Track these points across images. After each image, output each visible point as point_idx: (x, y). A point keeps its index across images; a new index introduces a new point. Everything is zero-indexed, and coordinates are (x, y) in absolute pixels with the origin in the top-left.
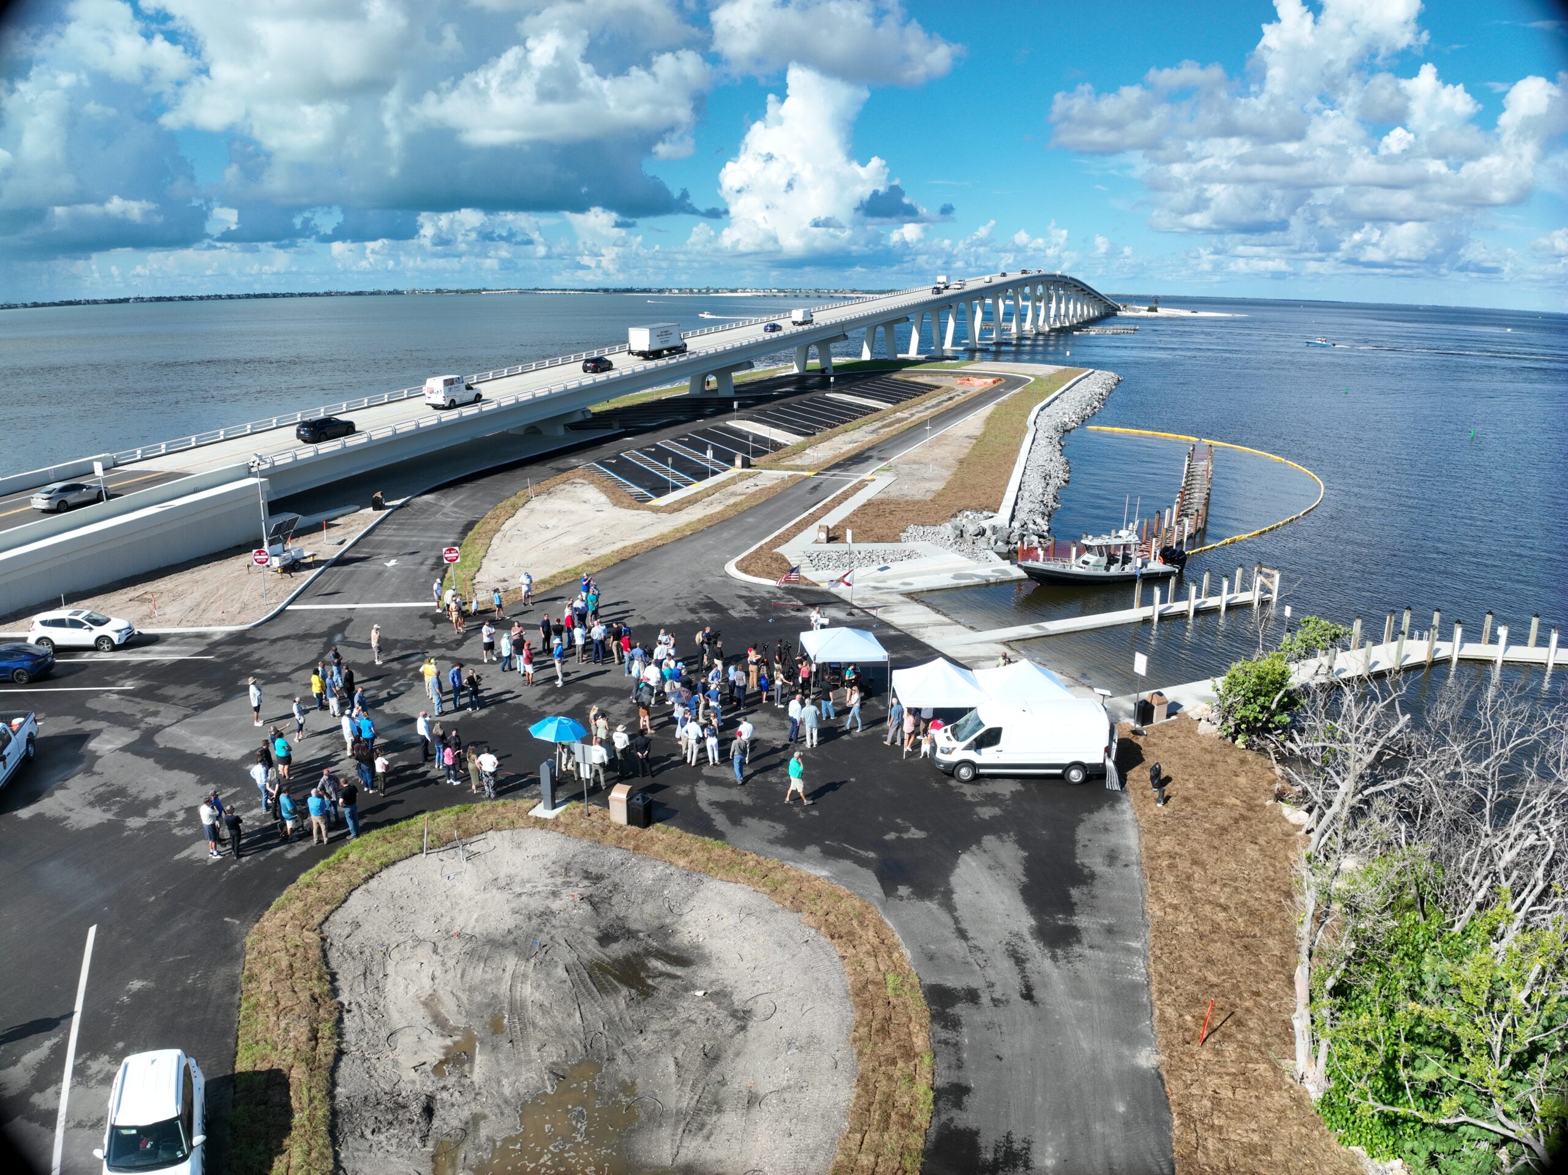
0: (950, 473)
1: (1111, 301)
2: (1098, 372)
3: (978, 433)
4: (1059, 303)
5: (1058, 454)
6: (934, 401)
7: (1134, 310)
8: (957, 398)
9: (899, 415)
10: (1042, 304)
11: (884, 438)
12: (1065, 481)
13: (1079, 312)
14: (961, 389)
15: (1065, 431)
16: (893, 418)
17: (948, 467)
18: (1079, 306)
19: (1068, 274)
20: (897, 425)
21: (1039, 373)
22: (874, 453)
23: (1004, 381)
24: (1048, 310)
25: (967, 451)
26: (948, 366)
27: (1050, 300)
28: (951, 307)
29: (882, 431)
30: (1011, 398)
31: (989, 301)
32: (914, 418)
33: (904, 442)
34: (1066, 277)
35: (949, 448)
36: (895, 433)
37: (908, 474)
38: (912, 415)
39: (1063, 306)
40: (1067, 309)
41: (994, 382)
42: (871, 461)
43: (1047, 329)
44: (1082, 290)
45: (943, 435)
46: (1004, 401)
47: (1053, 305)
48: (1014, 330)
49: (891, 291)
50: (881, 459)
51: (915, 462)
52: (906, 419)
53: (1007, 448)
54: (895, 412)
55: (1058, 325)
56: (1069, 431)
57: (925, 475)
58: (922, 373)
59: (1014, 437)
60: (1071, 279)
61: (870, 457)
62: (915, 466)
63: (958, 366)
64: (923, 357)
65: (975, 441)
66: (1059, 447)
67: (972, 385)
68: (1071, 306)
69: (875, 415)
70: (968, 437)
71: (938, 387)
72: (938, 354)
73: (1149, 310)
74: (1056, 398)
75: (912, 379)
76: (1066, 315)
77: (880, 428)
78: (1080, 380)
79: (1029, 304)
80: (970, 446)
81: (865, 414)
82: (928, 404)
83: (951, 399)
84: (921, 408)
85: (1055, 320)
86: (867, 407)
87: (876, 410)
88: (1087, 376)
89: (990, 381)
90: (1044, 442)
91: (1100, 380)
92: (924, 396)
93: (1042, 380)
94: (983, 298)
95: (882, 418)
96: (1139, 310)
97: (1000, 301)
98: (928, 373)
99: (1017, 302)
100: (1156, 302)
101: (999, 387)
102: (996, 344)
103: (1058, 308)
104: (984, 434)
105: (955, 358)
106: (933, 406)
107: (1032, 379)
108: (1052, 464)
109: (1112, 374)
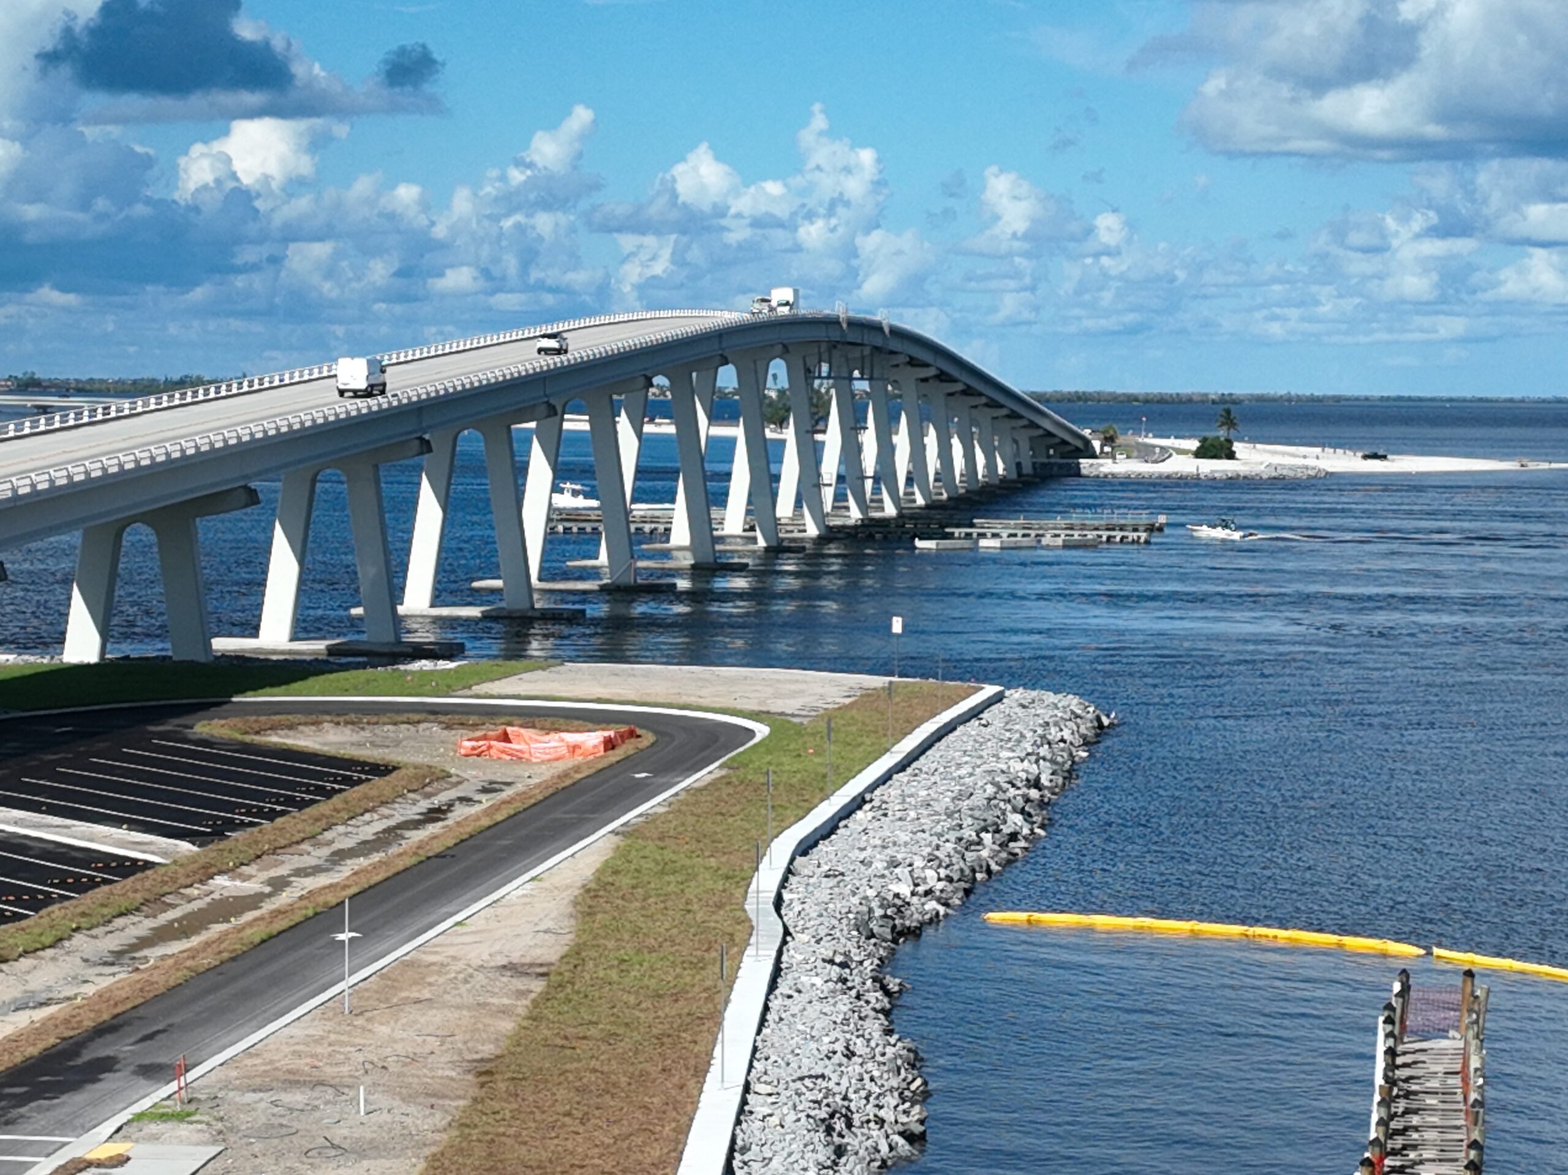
0: (439, 1119)
1: (1054, 420)
2: (1016, 695)
3: (550, 951)
4: (852, 427)
5: (874, 1027)
6: (370, 827)
7: (1146, 453)
8: (461, 812)
9: (223, 885)
10: (789, 434)
11: (162, 981)
12: (910, 1137)
13: (933, 463)
14: (474, 775)
15: (900, 934)
16: (198, 898)
17: (432, 1096)
18: (931, 440)
19: (884, 317)
20: (217, 928)
21: (789, 705)
22: (122, 1047)
23: (648, 738)
24: (811, 455)
25: (507, 1026)
26: (422, 684)
27: (817, 421)
28: (426, 447)
29: (153, 953)
30: (677, 808)
31: (576, 424)
32: (285, 898)
33: (247, 995)
34: (875, 328)
35: (434, 1018)
36: (207, 960)
37: (267, 1132)
38: (279, 884)
39: (869, 439)
40: (886, 451)
41: (610, 745)
42: (109, 1081)
43: (812, 530)
44: (943, 377)
45: (406, 964)
46: (650, 819)
47: (832, 438)
48: (681, 535)
49: (181, 384)
50: (153, 1072)
51: (293, 1081)
52: (254, 901)
53: (669, 1009)
54: (206, 874)
55: (855, 514)
56: (914, 933)
57: (339, 1134)
58: (315, 714)
59: (699, 965)
60: (898, 333)
61: (107, 1065)
62: (297, 1098)
63: (460, 680)
64: (317, 646)
65: (538, 986)
66: (876, 998)
67: (518, 758)
68: (902, 440)
69: (123, 889)
70: (512, 969)
71: (381, 770)
72: (375, 635)
73: (1199, 454)
74: (859, 802)
75: (274, 739)
76: (885, 474)
77: (145, 942)
78: (949, 728)
79: (738, 432)
80: (522, 1006)
81: (82, 886)
82: (342, 837)
83: (435, 814)
84: (315, 855)
85: (840, 497)
86: (89, 857)
87: (127, 868)
88: (975, 713)
89: (593, 739)
90: (818, 981)
91: (1028, 726)
92: (324, 807)
93: (799, 731)
94: (553, 413)
95: (155, 902)
96: (1165, 454)
97: (623, 424)
98: (340, 713)
99: (688, 426)
100: (1229, 421)
101: (629, 763)
102: (613, 592)
103: (851, 450)
104: (576, 956)
105: (450, 651)
106: (365, 848)
107: (762, 731)
108: (854, 1068)
109: (1073, 702)
